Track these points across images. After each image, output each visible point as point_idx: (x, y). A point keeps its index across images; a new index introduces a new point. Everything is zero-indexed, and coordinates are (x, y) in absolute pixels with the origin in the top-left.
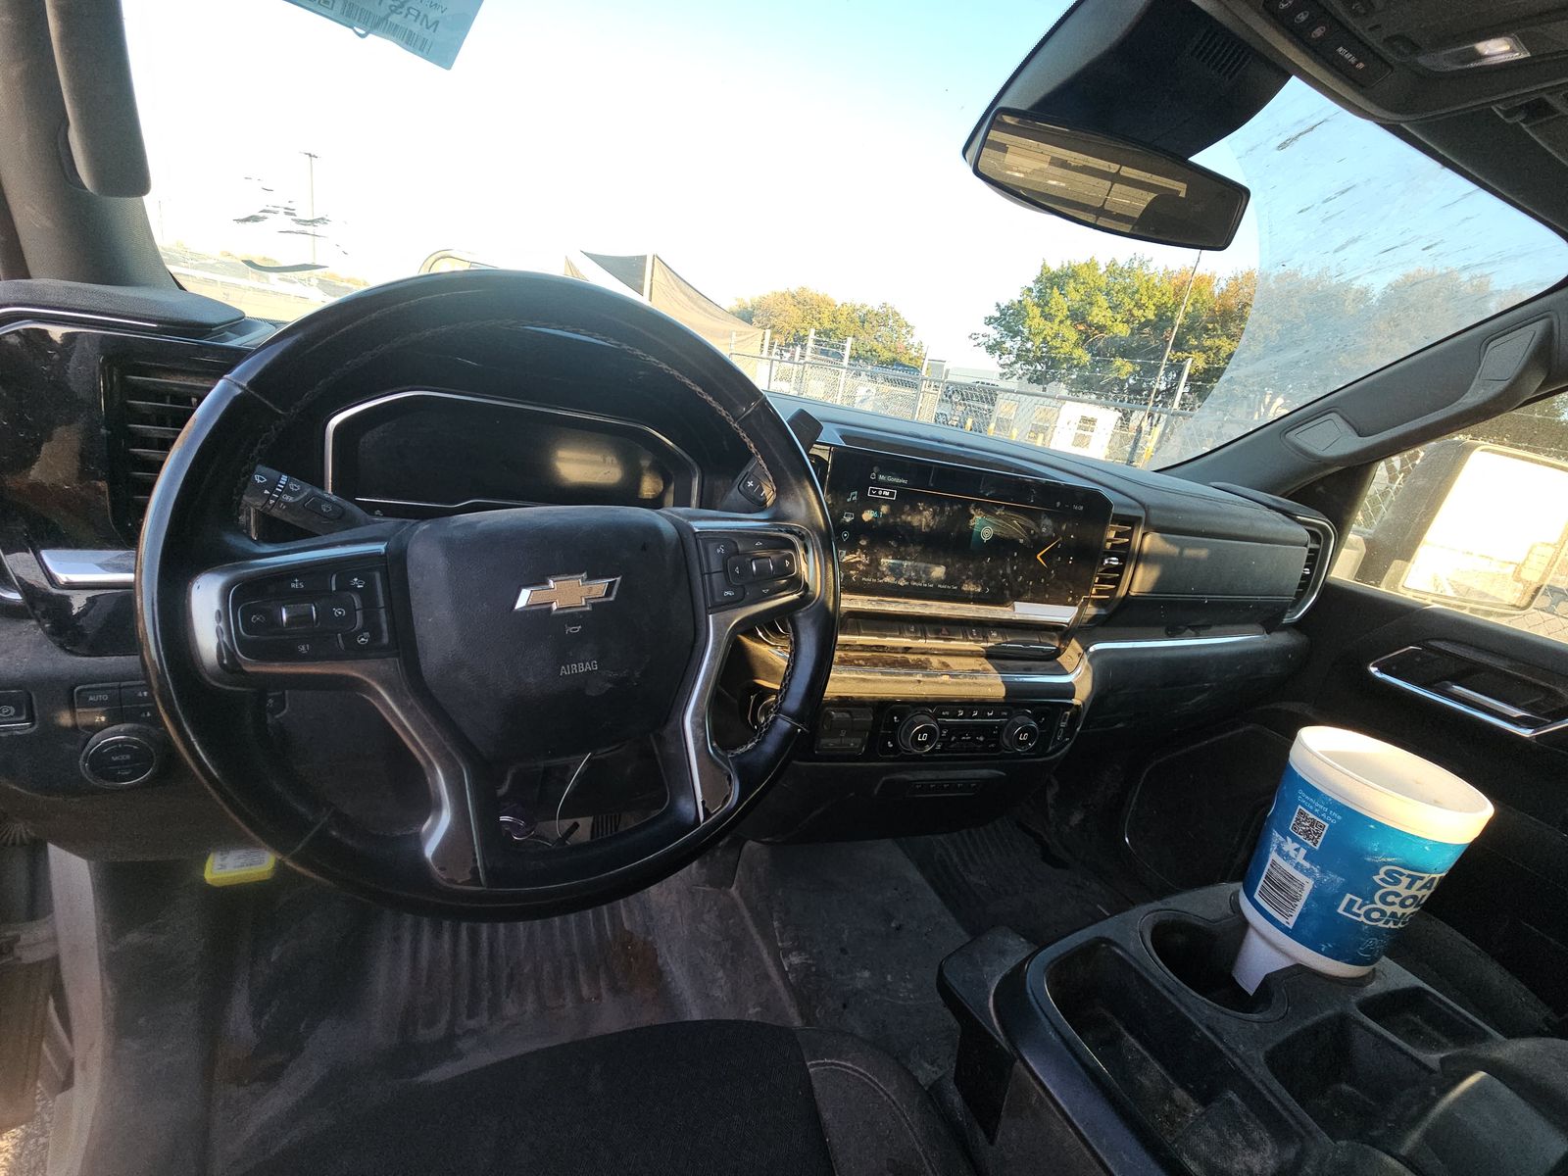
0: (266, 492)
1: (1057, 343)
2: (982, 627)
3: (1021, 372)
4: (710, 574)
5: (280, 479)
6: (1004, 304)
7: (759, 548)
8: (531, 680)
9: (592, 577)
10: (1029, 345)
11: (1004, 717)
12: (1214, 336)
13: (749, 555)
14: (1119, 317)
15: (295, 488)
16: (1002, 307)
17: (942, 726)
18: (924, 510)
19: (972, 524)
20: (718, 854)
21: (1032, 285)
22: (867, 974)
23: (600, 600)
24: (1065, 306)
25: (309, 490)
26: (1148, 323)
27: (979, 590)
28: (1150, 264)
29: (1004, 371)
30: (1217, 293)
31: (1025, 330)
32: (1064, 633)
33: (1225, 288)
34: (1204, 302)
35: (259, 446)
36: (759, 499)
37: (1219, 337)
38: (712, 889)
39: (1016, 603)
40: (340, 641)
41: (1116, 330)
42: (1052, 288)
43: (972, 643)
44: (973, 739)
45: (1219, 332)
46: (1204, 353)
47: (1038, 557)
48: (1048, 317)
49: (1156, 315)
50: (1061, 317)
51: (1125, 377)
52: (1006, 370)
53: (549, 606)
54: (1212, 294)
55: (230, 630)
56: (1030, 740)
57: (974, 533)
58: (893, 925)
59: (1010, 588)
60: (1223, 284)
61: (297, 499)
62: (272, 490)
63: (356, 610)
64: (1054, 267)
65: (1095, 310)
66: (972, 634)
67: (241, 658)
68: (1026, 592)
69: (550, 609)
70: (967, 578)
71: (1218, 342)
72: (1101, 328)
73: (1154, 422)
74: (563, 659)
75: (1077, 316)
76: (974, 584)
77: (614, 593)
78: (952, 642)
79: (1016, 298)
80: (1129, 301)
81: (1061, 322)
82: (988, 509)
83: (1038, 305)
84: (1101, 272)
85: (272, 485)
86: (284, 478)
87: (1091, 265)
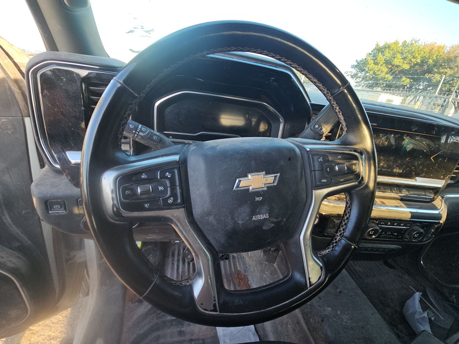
0: (134, 131)
1: (379, 73)
2: (399, 187)
3: (363, 84)
4: (314, 171)
5: (138, 126)
6: (359, 59)
7: (339, 159)
8: (240, 222)
9: (267, 173)
10: (368, 74)
11: (408, 226)
12: (444, 68)
13: (335, 162)
14: (405, 62)
15: (144, 130)
16: (359, 61)
17: (380, 228)
18: (382, 137)
19: (403, 143)
20: (271, 252)
21: (371, 52)
22: (330, 309)
23: (270, 185)
24: (384, 59)
25: (149, 130)
26: (417, 64)
27: (401, 171)
28: (419, 42)
29: (357, 84)
30: (446, 52)
31: (366, 69)
32: (436, 191)
33: (449, 50)
34: (441, 55)
35: (128, 112)
36: (320, 133)
37: (446, 68)
38: (267, 263)
39: (416, 177)
40: (161, 202)
41: (404, 67)
42: (379, 53)
43: (395, 194)
44: (392, 234)
45: (447, 67)
46: (440, 74)
47: (431, 158)
48: (376, 64)
49: (421, 61)
50: (381, 63)
51: (406, 84)
52: (358, 84)
53: (248, 187)
54: (444, 52)
55: (117, 198)
56: (419, 237)
57: (403, 148)
58: (338, 290)
59: (415, 172)
60: (448, 49)
61: (145, 134)
62: (136, 131)
63: (167, 187)
64: (381, 44)
65: (396, 60)
66: (394, 190)
67: (121, 210)
68: (422, 173)
69: (249, 189)
70: (396, 167)
71: (446, 70)
72: (398, 66)
73: (416, 101)
74: (254, 213)
75: (387, 62)
76: (399, 169)
77: (277, 181)
78: (386, 193)
79: (364, 57)
80: (410, 56)
81: (381, 65)
82: (412, 136)
83: (373, 60)
84: (400, 45)
85: (136, 128)
86: (140, 126)
87: (396, 43)
